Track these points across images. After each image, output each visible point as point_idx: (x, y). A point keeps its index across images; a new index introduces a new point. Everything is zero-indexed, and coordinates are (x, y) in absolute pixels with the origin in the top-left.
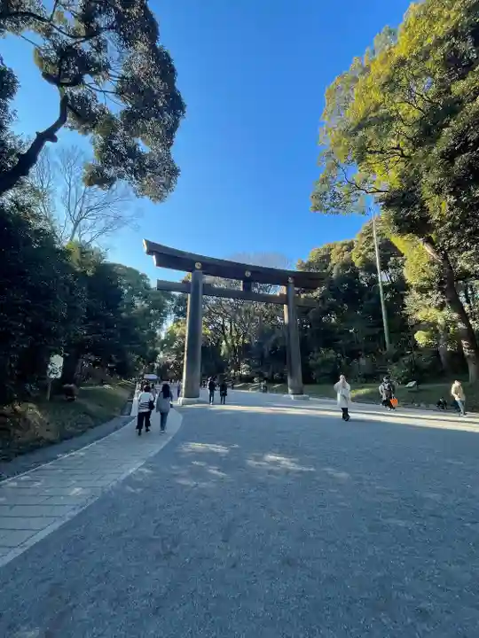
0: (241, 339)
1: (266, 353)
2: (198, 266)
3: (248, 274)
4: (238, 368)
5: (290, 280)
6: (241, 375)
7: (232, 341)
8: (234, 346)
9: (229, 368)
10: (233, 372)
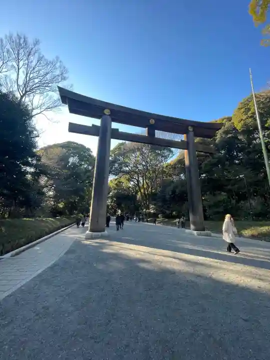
0: (150, 190)
1: (168, 197)
2: (107, 112)
3: (152, 121)
4: (148, 208)
5: (190, 129)
6: (150, 213)
7: (144, 191)
8: (145, 194)
9: (143, 208)
10: (145, 210)
